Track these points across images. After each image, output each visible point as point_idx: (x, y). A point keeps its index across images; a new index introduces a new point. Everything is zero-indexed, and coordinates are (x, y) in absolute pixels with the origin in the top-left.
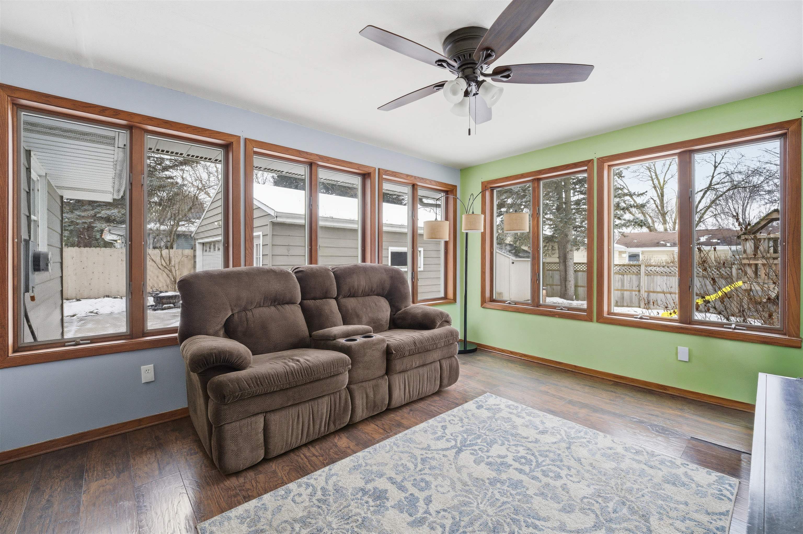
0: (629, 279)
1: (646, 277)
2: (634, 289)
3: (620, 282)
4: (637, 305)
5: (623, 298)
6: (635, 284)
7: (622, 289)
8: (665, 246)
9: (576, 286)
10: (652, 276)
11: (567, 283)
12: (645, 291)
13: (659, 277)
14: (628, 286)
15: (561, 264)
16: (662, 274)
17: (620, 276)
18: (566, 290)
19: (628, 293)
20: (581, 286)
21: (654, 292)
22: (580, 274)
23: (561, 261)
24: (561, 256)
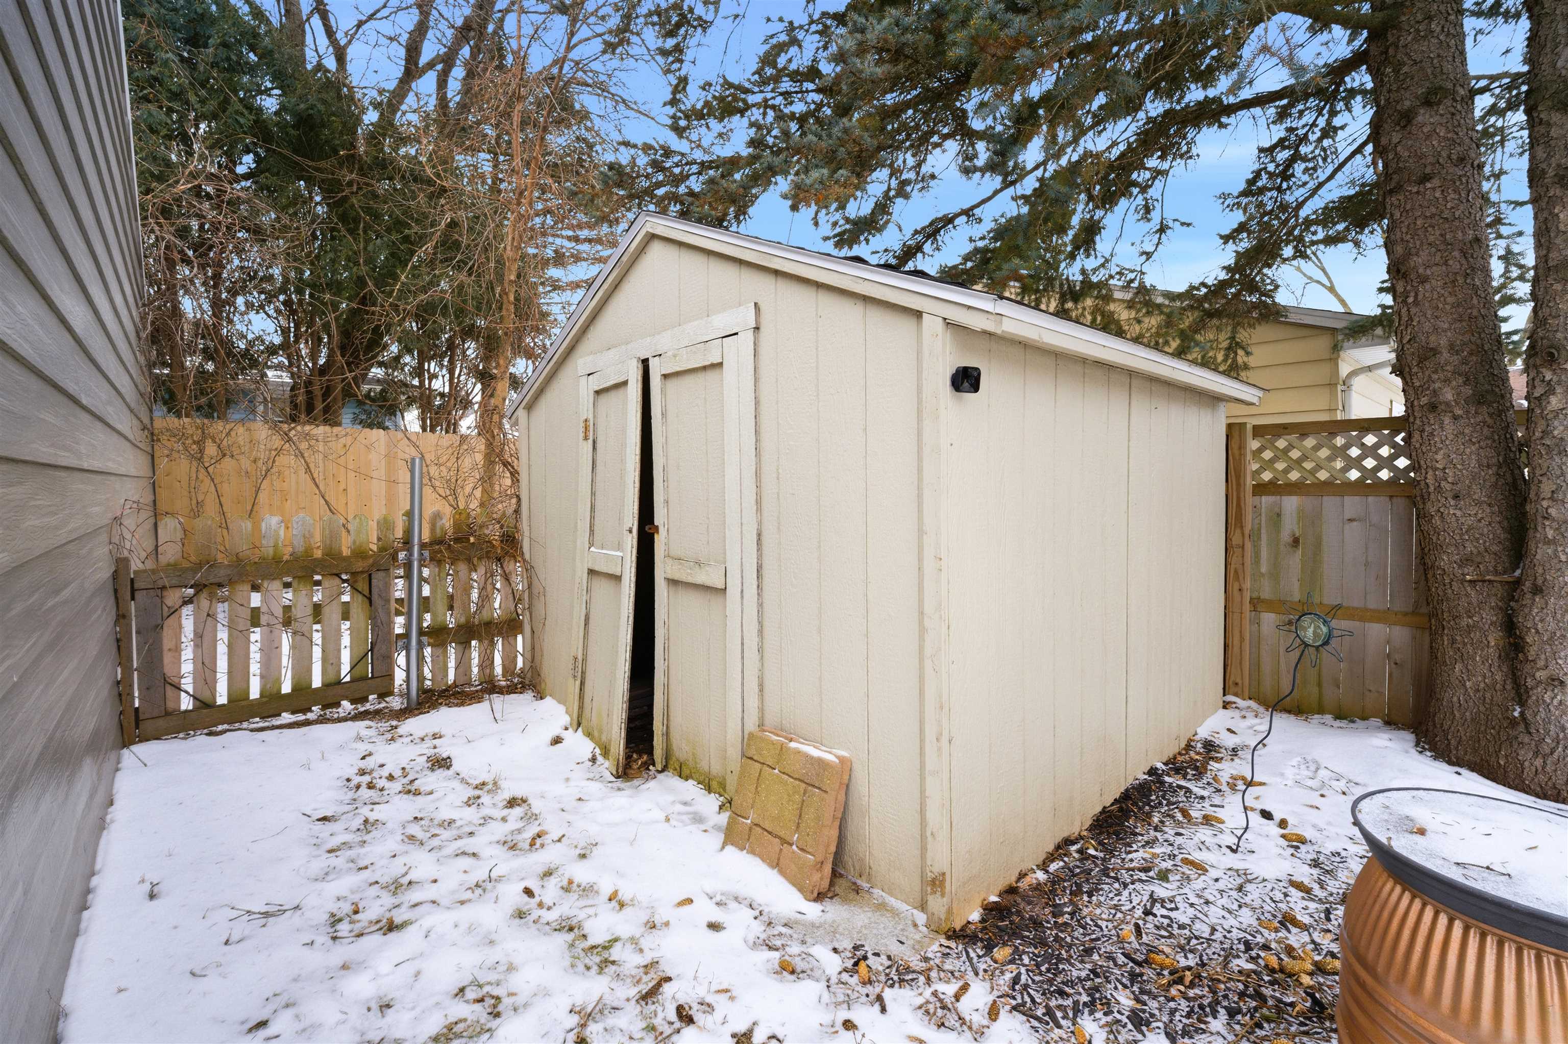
23: (1448, 395)
24: (1435, 352)
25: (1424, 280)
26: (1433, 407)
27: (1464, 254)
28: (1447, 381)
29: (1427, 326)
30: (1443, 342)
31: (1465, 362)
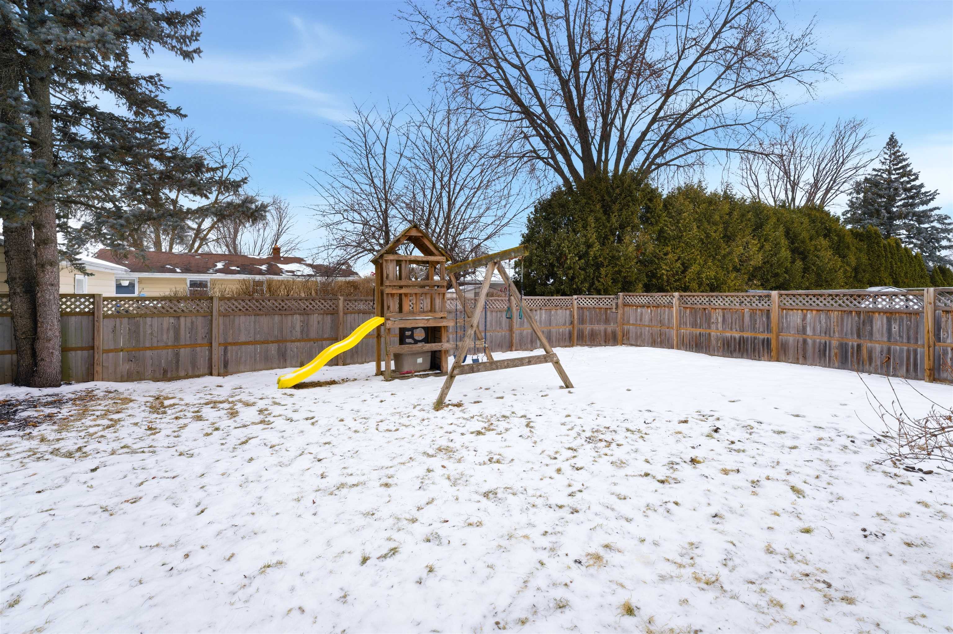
0: (189, 325)
1: (221, 319)
2: (199, 341)
3: (171, 333)
4: (206, 371)
5: (178, 362)
6: (201, 331)
7: (176, 344)
8: (174, 271)
9: (65, 350)
10: (232, 317)
11: (39, 345)
12: (220, 344)
13: (243, 318)
14: (188, 338)
15: (18, 299)
16: (247, 312)
17: (172, 320)
18: (36, 365)
19: (188, 350)
20: (76, 349)
21: (235, 344)
22: (73, 320)
23: (18, 290)
24: (15, 279)
25: (13, 259)
26: (14, 293)
27: (24, 254)
28: (18, 287)
29: (13, 271)
30: (17, 276)
31: (23, 282)
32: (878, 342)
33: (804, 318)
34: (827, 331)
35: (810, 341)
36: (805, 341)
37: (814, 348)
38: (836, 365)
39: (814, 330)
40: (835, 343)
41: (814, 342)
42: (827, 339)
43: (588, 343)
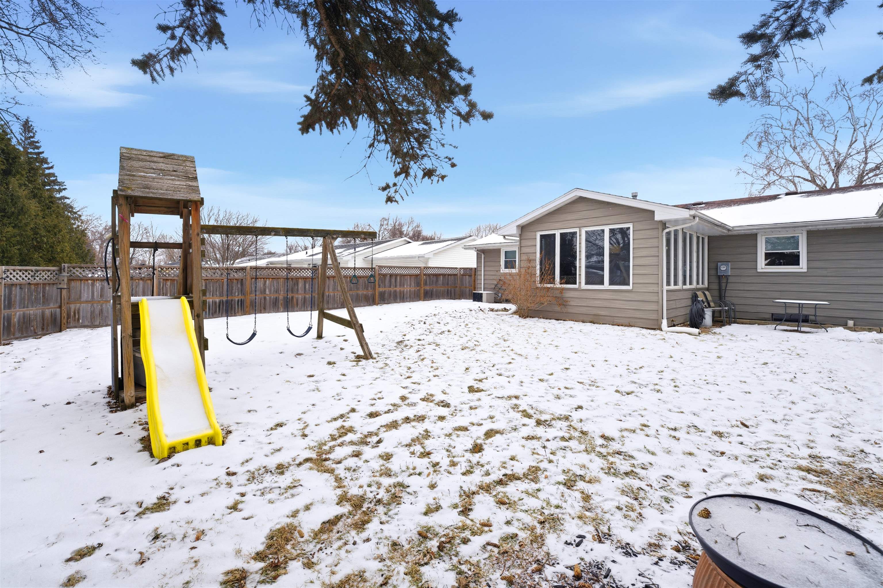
32: (301, 294)
33: (265, 284)
34: (277, 291)
35: (268, 298)
36: (265, 298)
37: (270, 302)
38: (282, 310)
39: (270, 291)
40: (281, 297)
41: (270, 298)
42: (277, 295)
43: (18, 335)
